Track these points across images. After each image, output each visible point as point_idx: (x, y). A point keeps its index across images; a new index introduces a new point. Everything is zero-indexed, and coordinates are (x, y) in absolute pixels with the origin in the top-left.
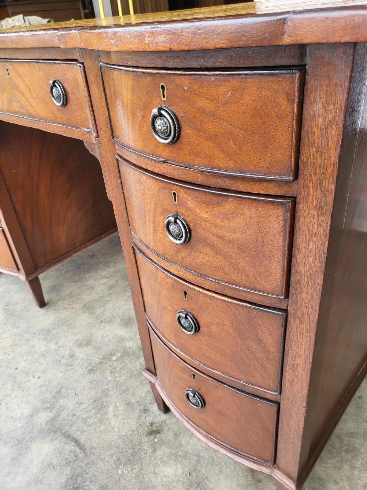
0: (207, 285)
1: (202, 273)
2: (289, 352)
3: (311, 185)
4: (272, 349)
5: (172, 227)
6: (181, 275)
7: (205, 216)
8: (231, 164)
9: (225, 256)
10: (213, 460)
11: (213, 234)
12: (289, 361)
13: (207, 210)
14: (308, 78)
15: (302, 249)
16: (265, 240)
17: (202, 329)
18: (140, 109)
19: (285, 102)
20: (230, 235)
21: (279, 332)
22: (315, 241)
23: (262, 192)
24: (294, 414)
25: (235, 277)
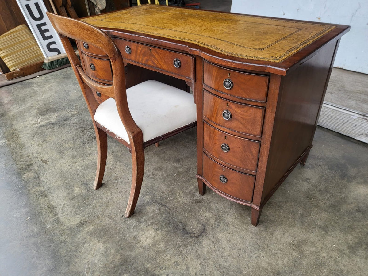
0: (235, 134)
1: (234, 129)
2: (261, 155)
3: (270, 104)
4: (255, 155)
5: (226, 115)
6: (225, 131)
7: (237, 111)
8: (248, 97)
9: (243, 124)
10: (225, 211)
11: (240, 117)
12: (260, 159)
13: (238, 109)
14: (271, 78)
15: (267, 121)
16: (256, 119)
17: (230, 150)
18: (219, 78)
19: (265, 83)
20: (245, 117)
21: (257, 149)
22: (270, 119)
23: (256, 105)
24: (261, 179)
25: (245, 130)
